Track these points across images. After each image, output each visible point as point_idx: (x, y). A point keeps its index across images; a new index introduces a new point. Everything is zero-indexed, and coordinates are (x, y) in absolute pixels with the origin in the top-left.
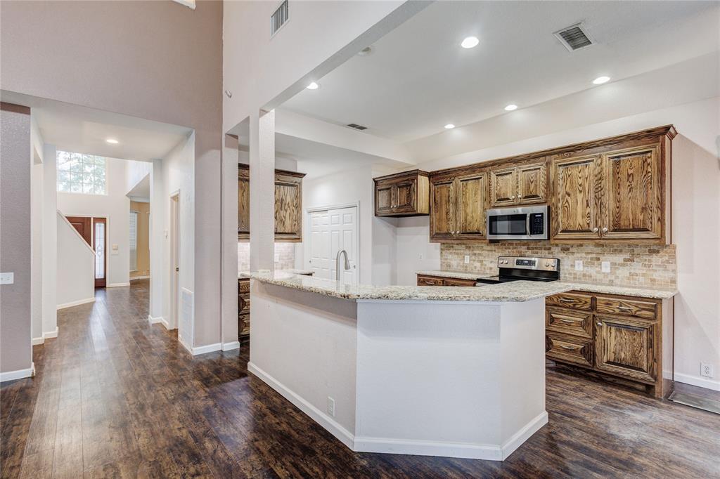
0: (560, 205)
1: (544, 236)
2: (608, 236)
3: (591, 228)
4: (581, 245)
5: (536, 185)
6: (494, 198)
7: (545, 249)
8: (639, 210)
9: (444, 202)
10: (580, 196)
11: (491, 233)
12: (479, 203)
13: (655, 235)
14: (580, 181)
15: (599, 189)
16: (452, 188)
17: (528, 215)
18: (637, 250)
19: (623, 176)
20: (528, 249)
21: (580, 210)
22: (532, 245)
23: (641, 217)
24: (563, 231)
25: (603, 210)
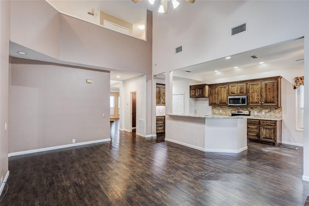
0: (250, 96)
1: (246, 104)
2: (263, 105)
3: (259, 102)
4: (256, 107)
5: (243, 90)
6: (230, 93)
7: (246, 108)
8: (272, 98)
9: (214, 94)
10: (256, 94)
11: (229, 103)
12: (226, 94)
13: (276, 104)
14: (256, 89)
15: (261, 92)
16: (216, 89)
17: (241, 98)
18: (272, 108)
19: (268, 88)
20: (241, 108)
21: (256, 97)
22: (242, 107)
23: (272, 100)
24: (251, 103)
25: (262, 97)
